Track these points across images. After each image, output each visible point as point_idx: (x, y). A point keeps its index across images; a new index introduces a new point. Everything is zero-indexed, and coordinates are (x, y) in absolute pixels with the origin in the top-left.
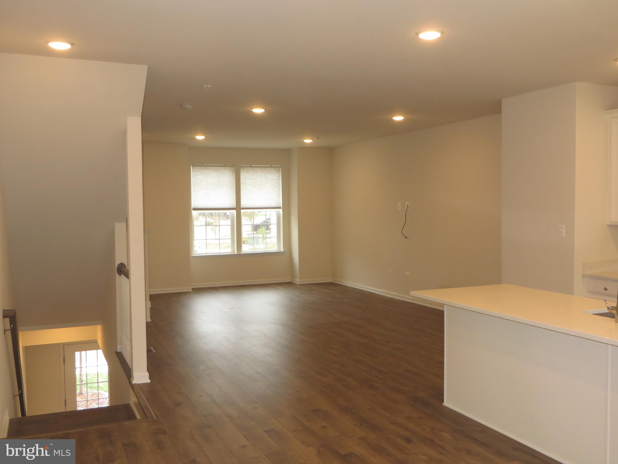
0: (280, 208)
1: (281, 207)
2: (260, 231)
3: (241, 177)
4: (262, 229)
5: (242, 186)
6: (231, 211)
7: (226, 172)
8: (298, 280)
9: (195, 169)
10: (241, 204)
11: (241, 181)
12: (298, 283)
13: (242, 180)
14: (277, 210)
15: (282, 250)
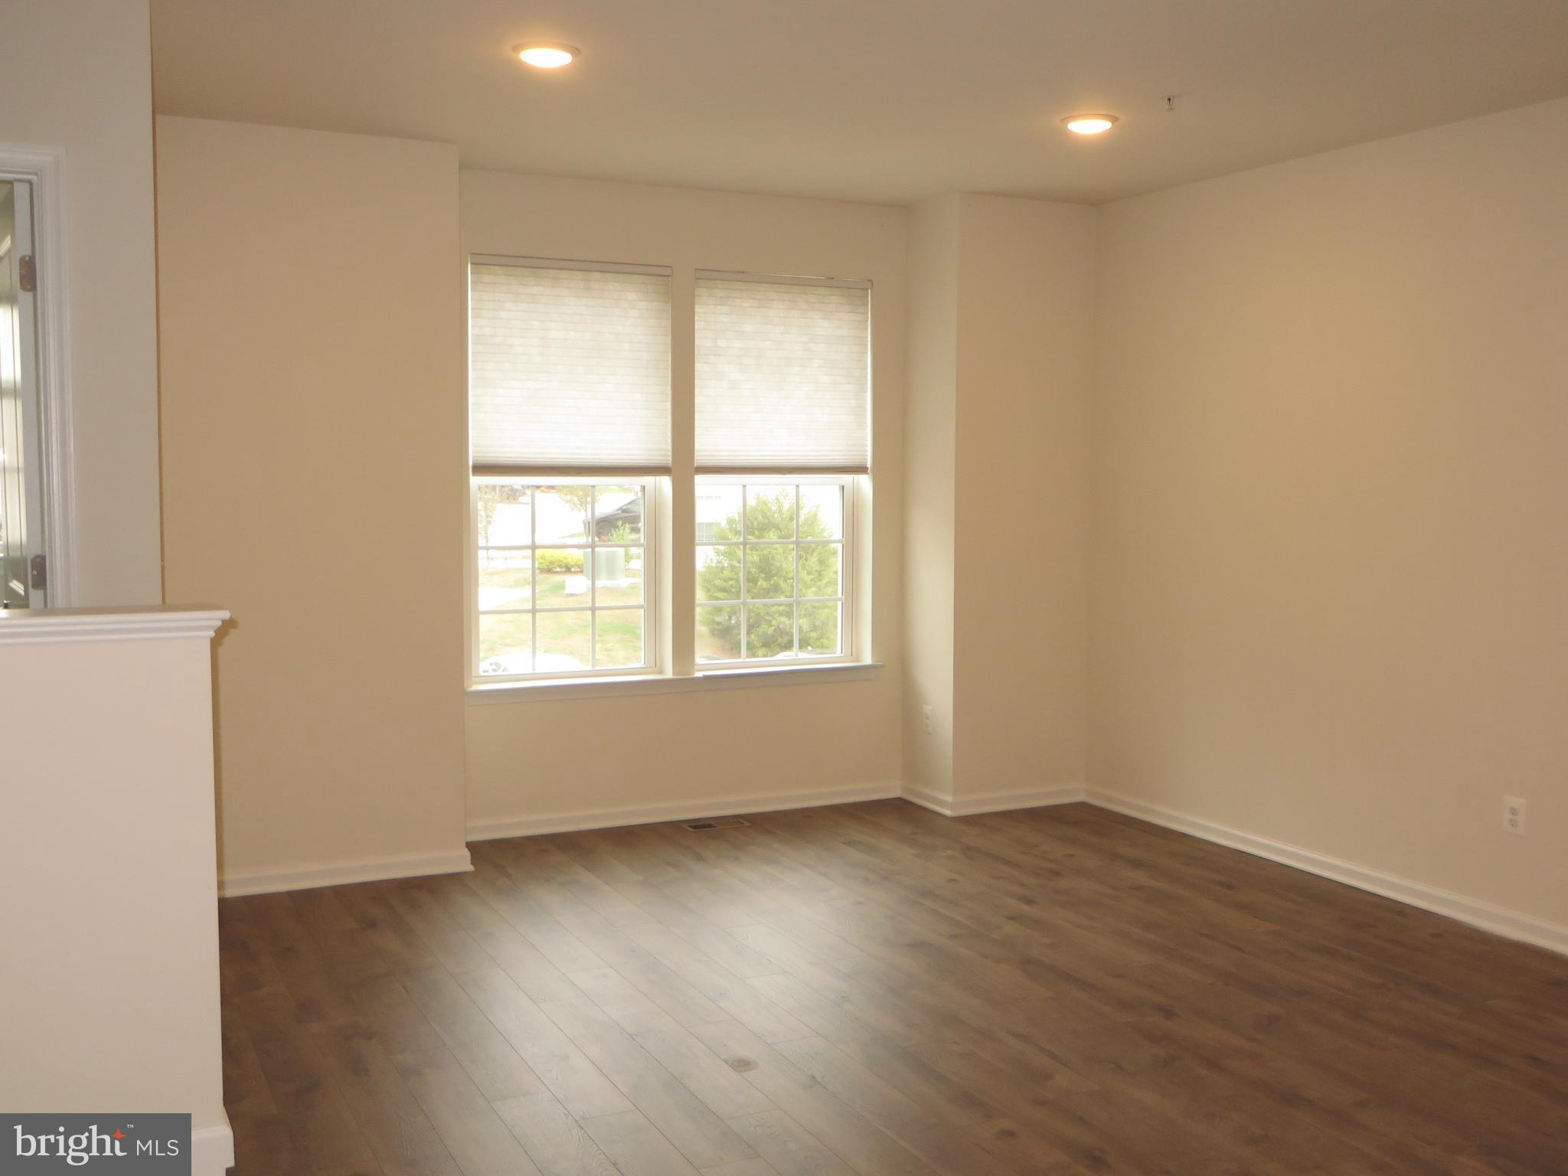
0: (860, 469)
1: (869, 464)
2: (615, 536)
3: (698, 325)
4: (622, 531)
5: (699, 367)
6: (649, 480)
7: (631, 296)
8: (949, 799)
9: (487, 278)
10: (697, 447)
11: (697, 342)
12: (948, 812)
13: (703, 339)
14: (847, 479)
15: (867, 659)
